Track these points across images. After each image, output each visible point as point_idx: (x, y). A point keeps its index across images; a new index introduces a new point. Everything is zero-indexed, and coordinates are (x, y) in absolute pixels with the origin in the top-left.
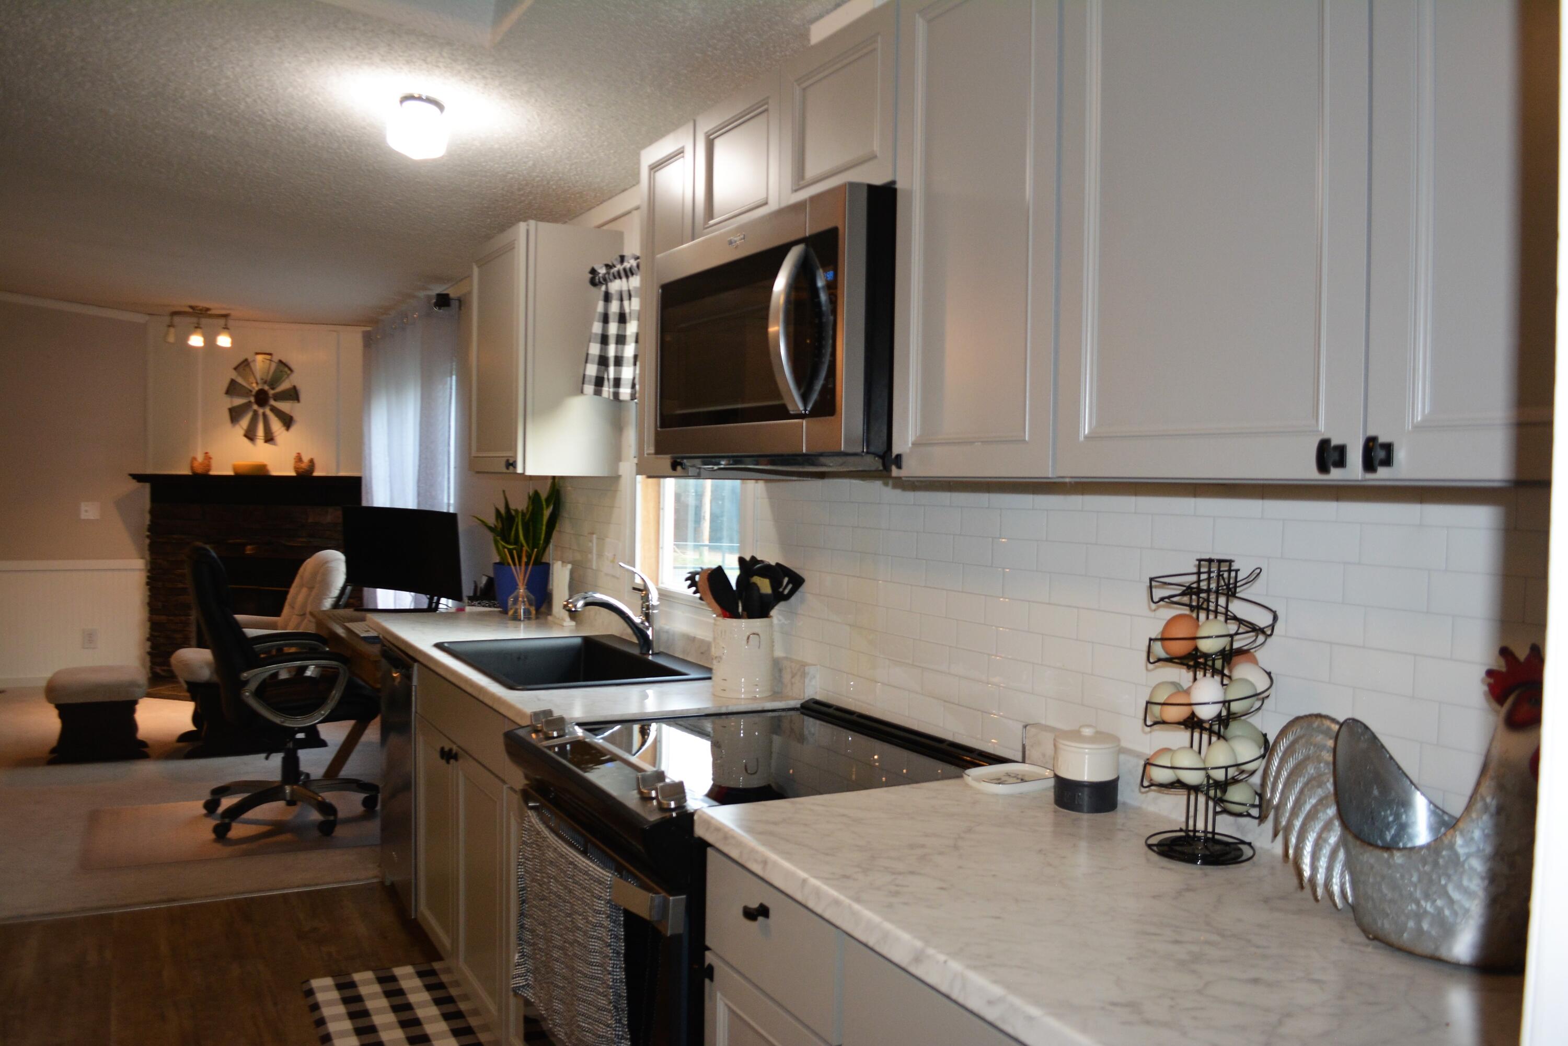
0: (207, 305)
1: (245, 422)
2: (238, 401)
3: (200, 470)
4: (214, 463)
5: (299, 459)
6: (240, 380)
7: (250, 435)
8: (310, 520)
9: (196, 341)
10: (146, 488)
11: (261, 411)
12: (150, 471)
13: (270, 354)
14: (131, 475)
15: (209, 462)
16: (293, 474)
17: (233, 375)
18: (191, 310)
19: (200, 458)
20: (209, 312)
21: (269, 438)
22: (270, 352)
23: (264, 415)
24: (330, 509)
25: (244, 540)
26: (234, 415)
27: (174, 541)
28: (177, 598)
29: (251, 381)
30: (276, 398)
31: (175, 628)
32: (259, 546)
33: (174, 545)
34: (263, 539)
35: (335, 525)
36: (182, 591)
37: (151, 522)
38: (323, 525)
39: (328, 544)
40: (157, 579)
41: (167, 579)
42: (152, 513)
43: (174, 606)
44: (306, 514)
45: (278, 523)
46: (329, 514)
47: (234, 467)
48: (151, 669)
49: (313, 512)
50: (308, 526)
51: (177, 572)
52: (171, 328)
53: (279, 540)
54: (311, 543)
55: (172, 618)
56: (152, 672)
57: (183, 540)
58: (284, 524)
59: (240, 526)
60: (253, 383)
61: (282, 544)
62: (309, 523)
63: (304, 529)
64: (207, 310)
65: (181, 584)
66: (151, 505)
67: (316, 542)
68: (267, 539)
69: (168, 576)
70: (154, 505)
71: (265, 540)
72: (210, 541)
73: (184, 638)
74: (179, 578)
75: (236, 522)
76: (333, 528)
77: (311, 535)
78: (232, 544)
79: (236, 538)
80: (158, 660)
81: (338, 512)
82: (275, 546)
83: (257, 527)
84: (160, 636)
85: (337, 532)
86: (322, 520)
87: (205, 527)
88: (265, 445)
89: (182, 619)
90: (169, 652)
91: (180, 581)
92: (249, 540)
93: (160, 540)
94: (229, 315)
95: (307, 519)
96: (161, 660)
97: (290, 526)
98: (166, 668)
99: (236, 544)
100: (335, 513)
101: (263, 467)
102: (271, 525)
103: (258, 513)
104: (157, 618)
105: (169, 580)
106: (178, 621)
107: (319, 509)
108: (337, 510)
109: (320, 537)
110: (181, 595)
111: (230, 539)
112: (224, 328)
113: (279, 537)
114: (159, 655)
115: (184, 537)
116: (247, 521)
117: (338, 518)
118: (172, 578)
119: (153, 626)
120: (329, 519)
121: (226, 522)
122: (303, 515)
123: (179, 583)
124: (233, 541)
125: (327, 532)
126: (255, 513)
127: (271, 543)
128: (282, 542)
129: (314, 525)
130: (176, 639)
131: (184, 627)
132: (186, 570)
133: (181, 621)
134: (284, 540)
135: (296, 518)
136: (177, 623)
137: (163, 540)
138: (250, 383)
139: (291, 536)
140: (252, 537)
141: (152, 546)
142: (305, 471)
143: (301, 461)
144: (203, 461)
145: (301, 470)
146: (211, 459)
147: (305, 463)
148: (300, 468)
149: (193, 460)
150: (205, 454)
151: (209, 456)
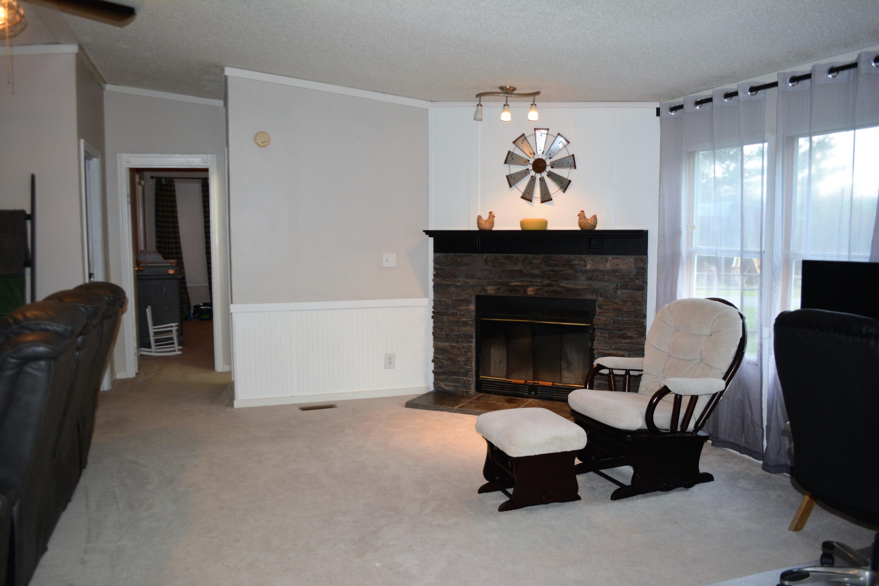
0: (514, 85)
1: (523, 185)
2: (515, 169)
3: (486, 227)
5: (582, 215)
6: (517, 152)
7: (527, 196)
8: (589, 267)
9: (506, 116)
10: (431, 240)
11: (538, 176)
12: (432, 228)
13: (548, 129)
14: (424, 231)
15: (494, 219)
16: (578, 228)
18: (500, 91)
19: (485, 217)
20: (515, 92)
21: (546, 198)
23: (542, 180)
24: (610, 257)
25: (527, 283)
26: (512, 180)
27: (458, 284)
28: (460, 329)
29: (529, 152)
30: (553, 166)
31: (459, 353)
32: (540, 288)
33: (459, 287)
34: (544, 282)
35: (615, 271)
36: (465, 324)
37: (435, 268)
38: (602, 271)
39: (608, 287)
40: (443, 314)
41: (451, 314)
42: (436, 261)
43: (457, 335)
44: (585, 262)
45: (557, 269)
46: (609, 261)
47: (522, 223)
48: (435, 384)
49: (592, 260)
50: (586, 271)
51: (460, 308)
52: (480, 107)
53: (559, 283)
54: (591, 285)
55: (455, 345)
56: (436, 386)
57: (467, 283)
58: (563, 270)
59: (520, 271)
60: (531, 154)
61: (563, 287)
62: (588, 270)
63: (583, 274)
64: (515, 89)
65: (464, 318)
66: (434, 255)
67: (596, 285)
68: (546, 282)
69: (451, 311)
70: (438, 255)
71: (544, 283)
72: (492, 283)
73: (466, 361)
74: (462, 313)
75: (516, 268)
76: (611, 274)
77: (590, 279)
78: (515, 286)
79: (517, 281)
80: (441, 377)
81: (618, 260)
82: (555, 288)
83: (537, 272)
84: (444, 359)
85: (616, 277)
86: (601, 267)
87: (487, 272)
88: (543, 204)
89: (465, 346)
90: (453, 371)
91: (463, 316)
92: (529, 282)
93: (445, 283)
94: (538, 93)
95: (585, 266)
96: (445, 377)
97: (569, 272)
98: (449, 384)
99: (517, 286)
100: (615, 261)
101: (546, 223)
102: (550, 271)
103: (538, 261)
104: (441, 344)
105: (453, 314)
106: (461, 347)
107: (599, 257)
108: (617, 258)
109: (600, 281)
110: (464, 327)
111: (512, 282)
112: (534, 104)
113: (557, 281)
114: (443, 373)
115: (468, 280)
116: (527, 268)
117: (617, 265)
118: (457, 313)
119: (438, 350)
120: (608, 266)
121: (507, 269)
122: (582, 263)
123: (462, 317)
124: (515, 284)
125: (606, 277)
126: (534, 261)
127: (550, 285)
128: (562, 285)
129: (593, 271)
130: (459, 362)
131: (466, 352)
132: (469, 307)
133: (463, 347)
134: (563, 284)
135: (575, 265)
136: (459, 349)
137: (449, 283)
138: (529, 154)
139: (570, 279)
140: (532, 280)
141: (436, 288)
142: (589, 225)
143: (585, 218)
144: (488, 219)
145: (585, 225)
146: (494, 217)
147: (587, 219)
148: (585, 224)
149: (479, 218)
150: (491, 213)
151: (492, 215)
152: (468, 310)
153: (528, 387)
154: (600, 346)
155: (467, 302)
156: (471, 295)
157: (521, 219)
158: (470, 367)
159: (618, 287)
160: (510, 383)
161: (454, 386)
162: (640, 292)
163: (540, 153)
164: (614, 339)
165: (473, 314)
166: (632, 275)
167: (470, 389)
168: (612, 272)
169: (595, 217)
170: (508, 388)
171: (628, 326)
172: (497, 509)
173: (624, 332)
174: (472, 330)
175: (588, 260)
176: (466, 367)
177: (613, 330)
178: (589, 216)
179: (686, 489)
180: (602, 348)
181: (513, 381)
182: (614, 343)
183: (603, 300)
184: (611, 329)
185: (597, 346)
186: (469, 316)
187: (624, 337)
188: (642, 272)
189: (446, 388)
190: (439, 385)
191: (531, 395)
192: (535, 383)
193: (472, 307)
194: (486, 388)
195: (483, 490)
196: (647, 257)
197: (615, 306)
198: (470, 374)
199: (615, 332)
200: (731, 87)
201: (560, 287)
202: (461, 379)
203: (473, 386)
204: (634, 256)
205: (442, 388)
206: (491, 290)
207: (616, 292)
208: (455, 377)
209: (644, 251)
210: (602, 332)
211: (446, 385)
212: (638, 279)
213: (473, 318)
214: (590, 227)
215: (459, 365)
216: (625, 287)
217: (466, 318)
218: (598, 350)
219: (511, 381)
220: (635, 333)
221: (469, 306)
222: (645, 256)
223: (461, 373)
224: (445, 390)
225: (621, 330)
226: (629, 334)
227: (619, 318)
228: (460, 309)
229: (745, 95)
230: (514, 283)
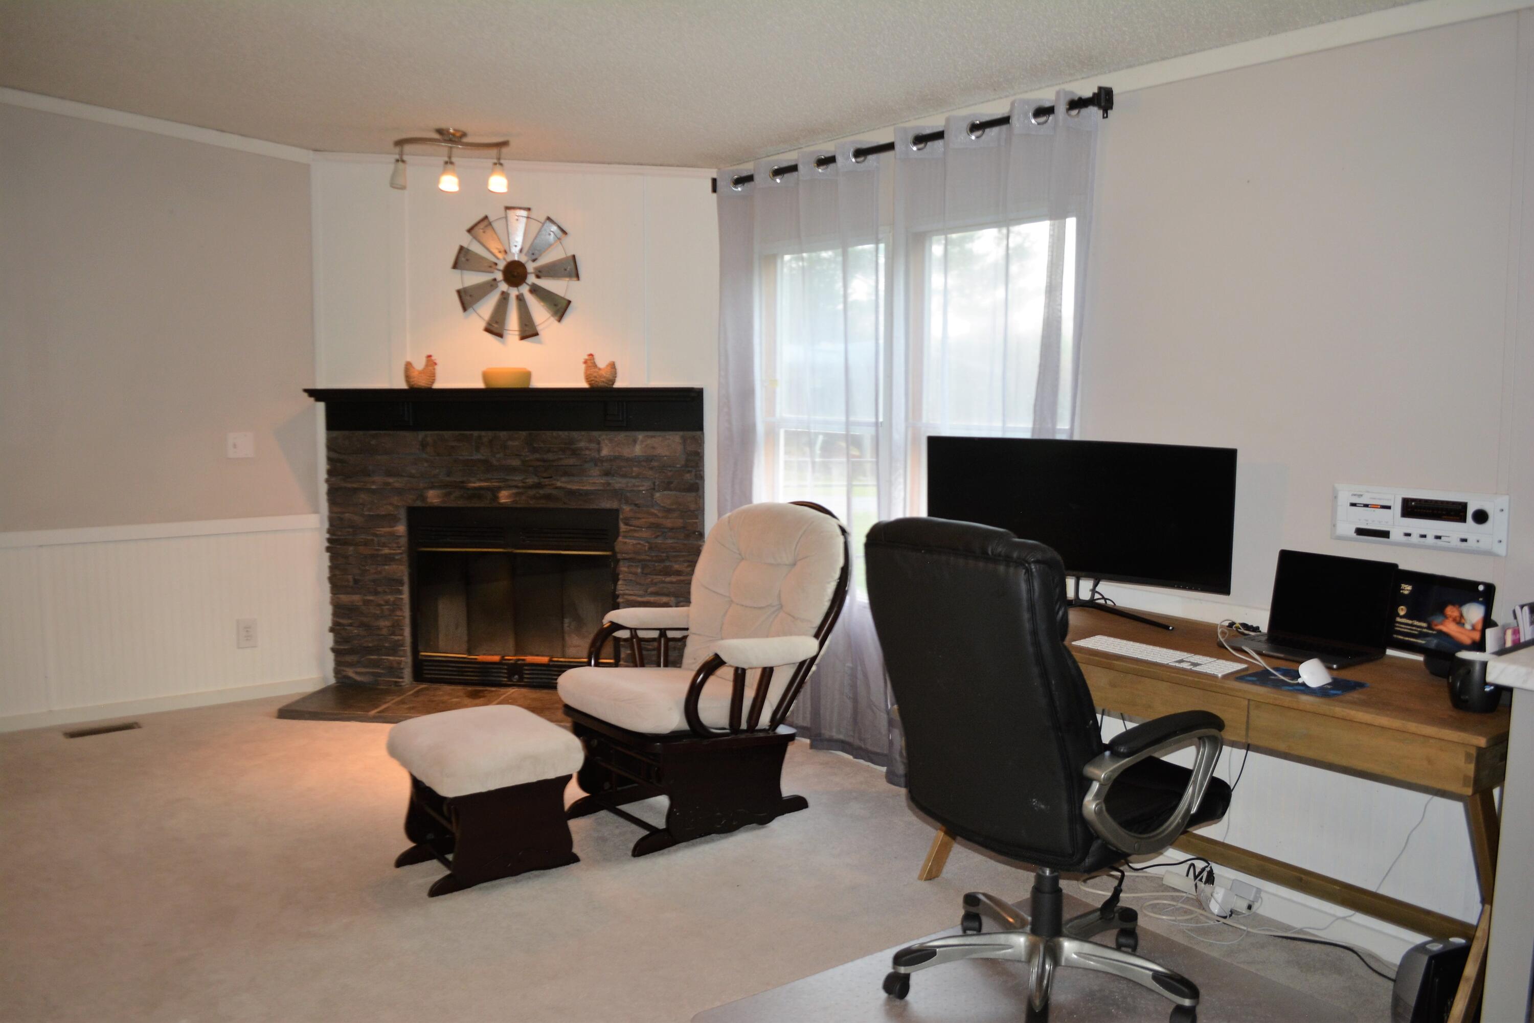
0: (463, 127)
1: (486, 308)
2: (473, 279)
3: (422, 382)
4: (439, 370)
5: (590, 361)
6: (476, 248)
7: (495, 329)
8: (605, 452)
9: (449, 183)
10: (321, 406)
11: (514, 292)
12: (321, 385)
13: (529, 209)
14: (306, 391)
15: (434, 369)
16: (584, 385)
17: (466, 241)
18: (437, 136)
19: (419, 364)
20: (465, 140)
21: (529, 332)
22: (528, 206)
23: (520, 298)
24: (640, 436)
25: (497, 482)
26: (467, 299)
27: (374, 487)
28: (379, 569)
29: (497, 248)
30: (540, 274)
31: (378, 612)
32: (520, 490)
33: (373, 492)
34: (527, 481)
35: (649, 459)
36: (389, 559)
37: (330, 460)
38: (628, 460)
39: (639, 486)
40: (345, 543)
41: (361, 542)
42: (331, 446)
43: (374, 581)
44: (599, 443)
45: (550, 456)
46: (638, 442)
47: (486, 376)
48: (337, 672)
49: (611, 440)
50: (601, 460)
51: (378, 531)
52: (400, 163)
53: (554, 482)
54: (609, 484)
55: (371, 598)
56: (340, 676)
57: (388, 484)
58: (561, 459)
59: (486, 462)
60: (500, 252)
61: (560, 488)
62: (603, 457)
63: (596, 465)
64: (464, 135)
65: (387, 548)
66: (328, 435)
67: (618, 483)
68: (531, 480)
69: (362, 537)
70: (335, 434)
71: (529, 482)
72: (436, 484)
73: (393, 626)
74: (383, 540)
75: (478, 456)
76: (644, 464)
77: (607, 473)
78: (475, 488)
79: (481, 480)
80: (348, 658)
81: (654, 439)
82: (547, 491)
83: (516, 462)
84: (351, 625)
85: (651, 469)
86: (626, 452)
87: (426, 464)
88: (524, 342)
89: (389, 599)
90: (368, 647)
91: (384, 545)
92: (503, 482)
93: (349, 485)
94: (505, 144)
95: (599, 451)
96: (355, 658)
97: (571, 461)
98: (363, 670)
99: (481, 488)
100: (649, 441)
101: (528, 375)
102: (538, 460)
103: (516, 443)
104: (344, 598)
105: (366, 543)
106: (382, 602)
107: (622, 436)
108: (652, 437)
109: (624, 476)
110: (387, 565)
111: (470, 482)
112: (499, 164)
113: (551, 477)
114: (351, 652)
115: (391, 480)
116: (498, 456)
117: (653, 448)
118: (372, 540)
119: (340, 611)
120: (638, 450)
121: (461, 458)
122: (593, 446)
123: (383, 547)
124: (477, 485)
125: (634, 469)
126: (510, 443)
127: (539, 486)
128: (559, 484)
129: (612, 459)
130: (379, 628)
131: (393, 611)
132: (395, 528)
133: (387, 602)
134: (561, 482)
135: (581, 449)
136: (380, 605)
137: (355, 486)
138: (496, 251)
139: (573, 475)
140: (507, 477)
141: (334, 494)
142: (602, 379)
143: (595, 365)
144: (424, 369)
145: (596, 379)
146: (435, 364)
147: (600, 369)
148: (595, 377)
149: (408, 366)
150: (429, 356)
151: (432, 361)
152: (392, 534)
153: (506, 667)
154: (627, 590)
155: (392, 519)
156: (397, 507)
157: (484, 368)
158: (399, 638)
159: (656, 488)
160: (475, 662)
161: (373, 674)
162: (694, 494)
163: (515, 250)
164: (652, 576)
165: (404, 541)
166: (678, 466)
167: (402, 678)
168: (643, 461)
169: (613, 366)
170: (472, 672)
171: (674, 554)
172: (425, 894)
173: (667, 564)
174: (402, 571)
175: (604, 440)
176: (393, 637)
177: (649, 561)
178: (602, 363)
179: (761, 826)
180: (631, 592)
181: (481, 658)
182: (652, 584)
183: (631, 510)
184: (644, 560)
185: (622, 589)
186: (395, 545)
187: (667, 572)
188: (695, 460)
189: (358, 678)
190: (344, 673)
191: (512, 681)
192: (519, 660)
193: (401, 529)
194: (431, 674)
195: (404, 860)
196: (703, 434)
197: (652, 520)
198: (401, 650)
199: (653, 563)
200: (826, 149)
201: (557, 488)
202: (384, 659)
203: (407, 673)
204: (681, 433)
205: (349, 678)
206: (434, 497)
207: (652, 496)
208: (372, 657)
209: (697, 424)
210: (632, 566)
211: (357, 673)
212: (689, 472)
213: (403, 548)
214: (603, 382)
215: (379, 635)
216: (667, 486)
217: (390, 549)
218: (626, 597)
219: (476, 659)
220: (686, 564)
221: (393, 527)
222: (699, 433)
223: (383, 649)
224: (356, 681)
225: (662, 561)
226: (676, 567)
227: (659, 541)
228: (378, 533)
229: (846, 161)
230: (475, 483)
